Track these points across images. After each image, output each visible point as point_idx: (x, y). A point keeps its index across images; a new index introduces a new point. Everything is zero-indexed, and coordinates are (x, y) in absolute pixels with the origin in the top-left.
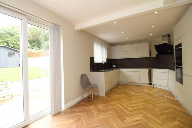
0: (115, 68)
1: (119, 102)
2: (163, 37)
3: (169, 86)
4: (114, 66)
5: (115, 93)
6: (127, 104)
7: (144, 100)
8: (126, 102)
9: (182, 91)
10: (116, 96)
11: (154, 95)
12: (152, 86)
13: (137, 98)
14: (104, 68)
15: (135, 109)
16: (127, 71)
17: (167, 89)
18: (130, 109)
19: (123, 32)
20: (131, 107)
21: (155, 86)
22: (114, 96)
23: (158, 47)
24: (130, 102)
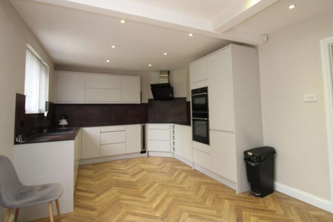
0: (66, 126)
1: (123, 210)
2: (162, 72)
3: (174, 150)
4: (64, 122)
5: (92, 193)
6: (143, 207)
7: (160, 185)
8: (137, 203)
9: (209, 154)
10: (102, 197)
11: (163, 170)
12: (145, 155)
13: (147, 186)
14: (45, 131)
15: (165, 208)
16: (101, 133)
17: (170, 155)
18: (158, 214)
19: (113, 47)
20: (157, 208)
21: (150, 154)
22: (97, 200)
23: (155, 88)
24: (143, 200)
